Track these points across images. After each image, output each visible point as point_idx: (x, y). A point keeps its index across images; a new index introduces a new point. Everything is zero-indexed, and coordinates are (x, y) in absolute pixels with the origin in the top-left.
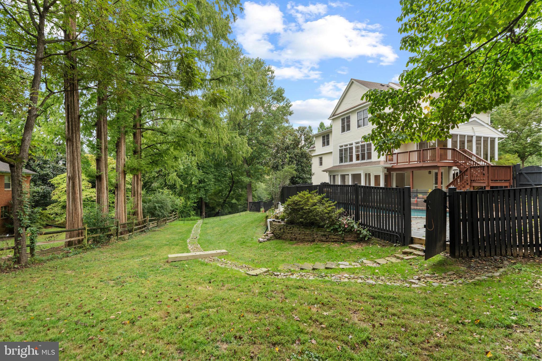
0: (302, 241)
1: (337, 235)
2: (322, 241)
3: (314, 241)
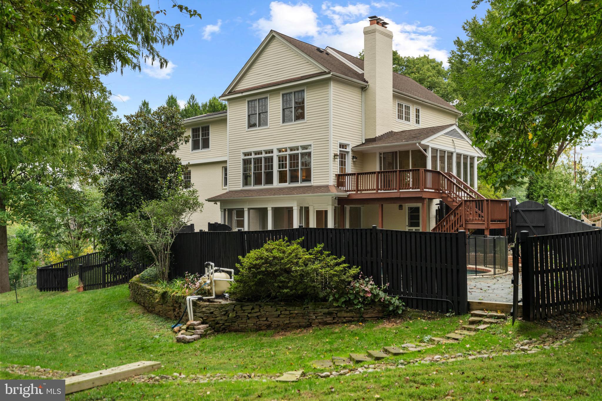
0: (285, 328)
1: (351, 311)
2: (325, 324)
3: (309, 326)
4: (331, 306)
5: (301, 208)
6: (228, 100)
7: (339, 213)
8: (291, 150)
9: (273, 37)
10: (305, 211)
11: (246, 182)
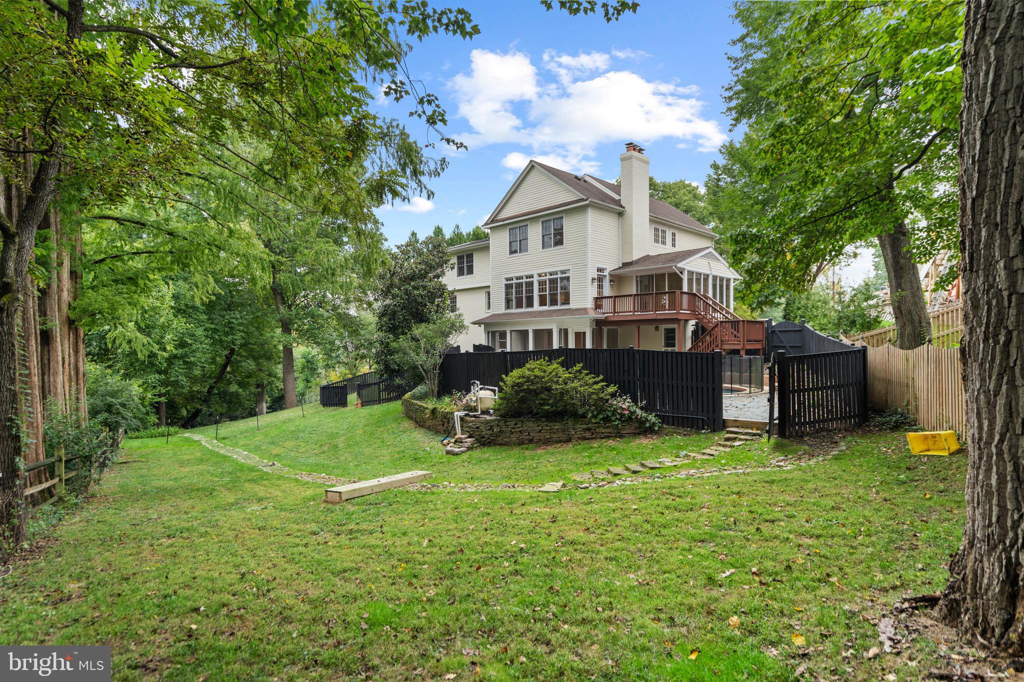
4: (590, 422)
5: (561, 330)
6: (491, 228)
7: (597, 335)
8: (551, 275)
9: (533, 167)
10: (564, 333)
11: (508, 305)
